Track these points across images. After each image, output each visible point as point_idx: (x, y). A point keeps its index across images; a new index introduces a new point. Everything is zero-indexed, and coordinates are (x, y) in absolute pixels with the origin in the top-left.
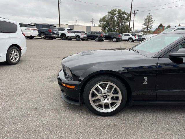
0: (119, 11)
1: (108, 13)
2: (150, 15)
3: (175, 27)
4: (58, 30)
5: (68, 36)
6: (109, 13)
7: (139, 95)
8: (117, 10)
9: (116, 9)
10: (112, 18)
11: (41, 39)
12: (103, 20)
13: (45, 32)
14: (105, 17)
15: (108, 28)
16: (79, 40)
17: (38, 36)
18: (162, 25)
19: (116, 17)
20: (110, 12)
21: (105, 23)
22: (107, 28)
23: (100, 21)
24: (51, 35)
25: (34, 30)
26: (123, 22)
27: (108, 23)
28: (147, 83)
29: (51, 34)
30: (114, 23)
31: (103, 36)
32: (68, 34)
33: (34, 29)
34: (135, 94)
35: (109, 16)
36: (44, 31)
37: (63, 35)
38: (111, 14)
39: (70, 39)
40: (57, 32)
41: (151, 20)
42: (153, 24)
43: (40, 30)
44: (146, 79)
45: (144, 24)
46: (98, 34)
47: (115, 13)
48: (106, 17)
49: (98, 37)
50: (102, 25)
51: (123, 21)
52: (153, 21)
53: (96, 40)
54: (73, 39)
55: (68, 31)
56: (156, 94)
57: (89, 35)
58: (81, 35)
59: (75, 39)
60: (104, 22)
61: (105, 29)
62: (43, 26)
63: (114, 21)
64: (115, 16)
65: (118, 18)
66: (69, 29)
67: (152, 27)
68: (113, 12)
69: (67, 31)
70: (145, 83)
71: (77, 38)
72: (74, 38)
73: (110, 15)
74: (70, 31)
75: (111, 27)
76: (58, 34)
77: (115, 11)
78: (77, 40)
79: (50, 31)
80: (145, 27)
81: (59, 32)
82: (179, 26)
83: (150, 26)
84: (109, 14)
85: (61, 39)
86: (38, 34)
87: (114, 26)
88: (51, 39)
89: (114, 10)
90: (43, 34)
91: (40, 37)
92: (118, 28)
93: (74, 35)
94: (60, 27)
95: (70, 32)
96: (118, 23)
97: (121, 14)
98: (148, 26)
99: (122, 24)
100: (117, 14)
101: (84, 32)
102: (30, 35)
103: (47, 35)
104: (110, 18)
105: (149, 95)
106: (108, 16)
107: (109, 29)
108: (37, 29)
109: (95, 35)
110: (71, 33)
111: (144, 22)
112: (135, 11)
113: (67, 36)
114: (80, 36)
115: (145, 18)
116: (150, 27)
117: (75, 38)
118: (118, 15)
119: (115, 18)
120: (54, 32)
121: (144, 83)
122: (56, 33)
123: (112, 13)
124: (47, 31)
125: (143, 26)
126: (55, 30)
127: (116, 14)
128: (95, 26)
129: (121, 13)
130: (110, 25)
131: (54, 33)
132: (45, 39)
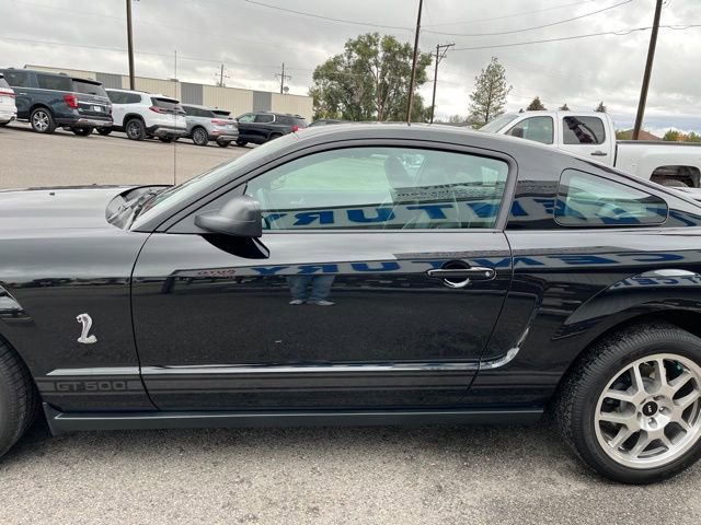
0: (390, 44)
1: (347, 45)
2: (499, 66)
3: (521, 111)
4: (109, 100)
5: (156, 127)
6: (352, 46)
7: (71, 389)
8: (381, 40)
9: (376, 35)
10: (361, 67)
11: (33, 130)
12: (326, 72)
13: (51, 103)
14: (337, 61)
15: (345, 102)
16: (204, 145)
18: (542, 103)
19: (377, 64)
20: (355, 45)
21: (335, 85)
22: (341, 104)
23: (317, 76)
24: (73, 117)
26: (400, 83)
27: (347, 85)
28: (92, 339)
29: (75, 112)
30: (368, 86)
32: (152, 119)
34: (52, 384)
35: (349, 57)
36: (45, 101)
37: (133, 119)
38: (359, 52)
39: (169, 138)
40: (104, 108)
41: (501, 84)
42: (507, 98)
43: (31, 96)
44: (86, 320)
45: (477, 97)
47: (373, 48)
48: (339, 63)
49: (281, 134)
50: (325, 91)
51: (403, 79)
52: (507, 88)
54: (181, 139)
55: (154, 104)
56: (144, 384)
57: (250, 126)
58: (213, 126)
59: (186, 137)
60: (331, 79)
61: (334, 108)
62: (44, 79)
63: (370, 79)
64: (371, 61)
65: (384, 68)
66: (159, 99)
67: (504, 108)
68: (366, 46)
69: (151, 105)
70: (86, 339)
71: (197, 135)
73: (354, 54)
74: (161, 104)
75: (357, 100)
76: (106, 115)
77: (372, 40)
78: (195, 144)
79: (72, 100)
80: (480, 107)
81: (115, 106)
82: (598, 111)
83: (495, 104)
84: (351, 50)
85: (125, 135)
86: (15, 109)
87: (367, 98)
89: (369, 37)
90: (41, 113)
91: (29, 125)
92: (382, 104)
93: (181, 122)
94: (132, 88)
95: (162, 111)
96: (384, 88)
97: (395, 53)
98: (489, 104)
99: (399, 93)
100: (381, 55)
101: (228, 114)
103: (60, 116)
104: (355, 67)
105: (113, 390)
106: (345, 59)
107: (348, 106)
108: (12, 91)
109: (270, 129)
110: (169, 115)
111: (476, 91)
112: (438, 47)
113: (148, 126)
114: (207, 128)
115: (479, 74)
116: (496, 109)
117: (190, 136)
118: (386, 59)
119: (374, 68)
120: (88, 106)
121: (80, 340)
122: (98, 109)
123: (363, 47)
124: (56, 101)
125: (473, 102)
126: (96, 97)
127: (376, 52)
128: (290, 92)
129: (397, 49)
130: (352, 94)
131: (87, 112)
132: (49, 131)
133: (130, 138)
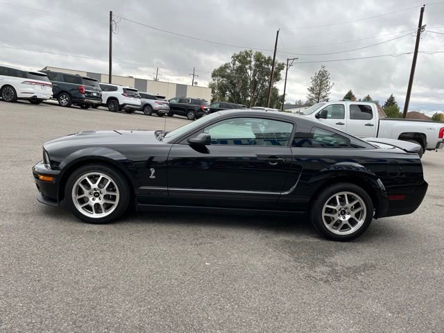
0: (259, 57)
1: (232, 57)
2: (326, 71)
4: (100, 89)
5: (125, 104)
6: (236, 58)
7: (146, 194)
8: (254, 54)
9: (251, 51)
10: (241, 70)
11: (60, 105)
12: (220, 73)
13: (71, 90)
14: (226, 66)
15: (230, 91)
16: (150, 115)
17: (50, 98)
18: (353, 94)
19: (250, 68)
20: (237, 57)
21: (225, 81)
22: (228, 92)
23: (214, 75)
24: (82, 98)
25: (44, 85)
26: (265, 80)
27: (232, 81)
28: (154, 177)
29: (83, 96)
30: (245, 82)
31: (206, 109)
32: (123, 100)
33: (43, 82)
34: (139, 192)
35: (234, 64)
36: (68, 89)
37: (112, 100)
38: (240, 61)
39: (130, 110)
40: (98, 94)
41: (327, 82)
42: (331, 90)
43: (59, 86)
44: (153, 171)
45: (312, 90)
46: (195, 103)
47: (249, 59)
48: (227, 68)
49: (193, 110)
50: (218, 84)
51: (266, 78)
52: (331, 84)
53: (190, 117)
54: (136, 112)
55: (125, 92)
56: (168, 193)
57: (175, 104)
58: (155, 105)
59: (141, 110)
60: (222, 77)
61: (224, 94)
62: (66, 77)
63: (246, 78)
64: (247, 66)
65: (254, 71)
66: (127, 89)
67: (329, 96)
68: (244, 57)
69: (123, 92)
70: (152, 177)
71: (146, 109)
72: (137, 110)
73: (237, 62)
74: (127, 92)
75: (238, 90)
76: (99, 97)
77: (248, 54)
78: (145, 114)
79: (82, 89)
80: (314, 95)
81: (103, 93)
83: (323, 94)
84: (235, 60)
85: (107, 108)
86: (52, 93)
87: (244, 89)
88: (83, 108)
89: (246, 53)
90: (64, 96)
91: (57, 102)
92: (253, 93)
93: (138, 102)
94: (110, 82)
95: (128, 96)
96: (255, 83)
97: (262, 62)
98: (319, 94)
99: (264, 86)
100: (253, 63)
101: (164, 98)
102: (33, 95)
103: (76, 98)
104: (237, 70)
105: (159, 195)
106: (232, 65)
107: (232, 94)
108: (51, 84)
109: (188, 107)
110: (132, 98)
111: (311, 86)
112: (288, 60)
113: (120, 103)
114: (152, 105)
115: (313, 76)
116: (324, 97)
118: (256, 66)
119: (249, 71)
120: (90, 93)
121: (150, 177)
122: (95, 94)
123: (243, 59)
124: (73, 90)
125: (309, 93)
126: (94, 88)
127: (250, 62)
128: (198, 85)
129: (263, 60)
130: (235, 86)
131: (89, 95)
132: (68, 106)
133: (110, 110)
